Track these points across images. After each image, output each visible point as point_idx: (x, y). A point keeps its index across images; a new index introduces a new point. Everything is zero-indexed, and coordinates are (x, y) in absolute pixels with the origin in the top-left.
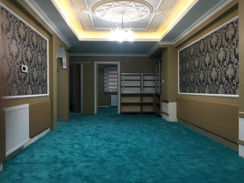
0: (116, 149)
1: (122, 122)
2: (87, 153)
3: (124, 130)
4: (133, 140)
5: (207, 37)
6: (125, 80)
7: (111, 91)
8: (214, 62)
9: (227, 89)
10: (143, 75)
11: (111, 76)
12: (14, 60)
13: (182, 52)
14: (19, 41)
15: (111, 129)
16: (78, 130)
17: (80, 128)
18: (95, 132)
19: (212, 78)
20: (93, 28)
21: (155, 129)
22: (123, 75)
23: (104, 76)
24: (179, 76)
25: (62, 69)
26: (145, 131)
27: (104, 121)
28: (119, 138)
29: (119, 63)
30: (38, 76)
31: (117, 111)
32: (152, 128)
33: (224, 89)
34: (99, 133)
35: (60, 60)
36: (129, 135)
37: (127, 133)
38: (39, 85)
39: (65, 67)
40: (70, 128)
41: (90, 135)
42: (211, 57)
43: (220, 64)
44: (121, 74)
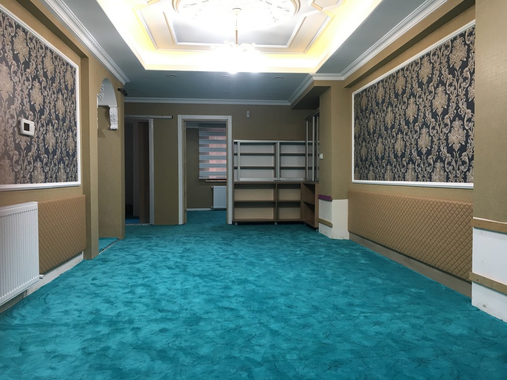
0: (223, 295)
1: (237, 240)
2: (163, 303)
3: (240, 257)
4: (258, 277)
5: (411, 64)
6: (241, 154)
7: (213, 178)
8: (425, 117)
9: (450, 172)
10: (281, 144)
11: (214, 146)
12: (3, 108)
13: (360, 95)
14: (14, 68)
15: (213, 255)
16: (143, 257)
17: (149, 253)
18: (179, 260)
19: (421, 150)
20: (174, 43)
21: (303, 253)
22: (239, 144)
23: (198, 145)
24: (355, 145)
25: (109, 129)
26: (284, 259)
27: (198, 238)
28: (230, 273)
29: (229, 119)
30: (57, 143)
31: (227, 219)
32: (298, 253)
33: (445, 171)
34: (188, 263)
35: (104, 110)
36: (251, 268)
37: (246, 263)
38: (59, 163)
39: (114, 126)
40: (127, 254)
41: (170, 268)
42: (418, 105)
43: (436, 121)
44: (235, 141)
